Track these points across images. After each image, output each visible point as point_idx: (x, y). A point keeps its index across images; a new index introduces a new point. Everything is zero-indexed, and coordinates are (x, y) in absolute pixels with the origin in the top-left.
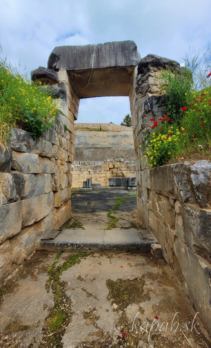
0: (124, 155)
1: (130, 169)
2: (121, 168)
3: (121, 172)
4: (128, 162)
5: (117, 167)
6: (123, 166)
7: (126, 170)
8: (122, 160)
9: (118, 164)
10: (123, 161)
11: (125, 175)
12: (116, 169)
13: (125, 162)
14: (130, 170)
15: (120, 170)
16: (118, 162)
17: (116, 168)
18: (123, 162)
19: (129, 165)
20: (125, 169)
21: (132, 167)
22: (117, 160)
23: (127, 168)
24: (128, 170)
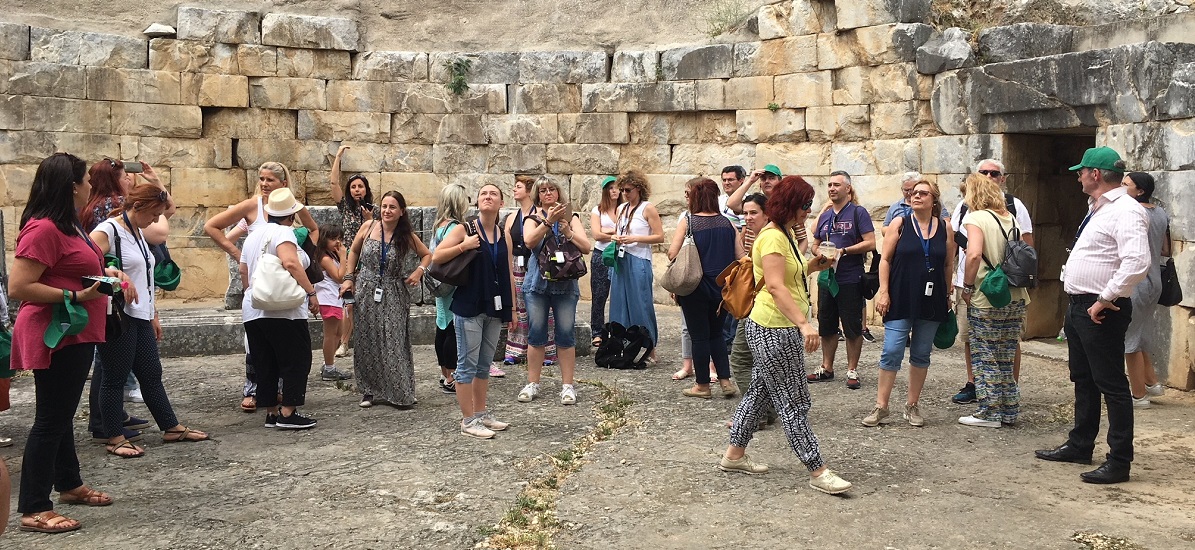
1: (422, 123)
2: (329, 118)
4: (409, 55)
5: (284, 102)
6: (350, 91)
7: (385, 141)
8: (344, 34)
9: (302, 69)
10: (355, 46)
12: (274, 118)
13: (376, 58)
14: (419, 139)
15: (323, 132)
16: (299, 48)
17: (281, 111)
18: (353, 55)
19: (412, 89)
20: (372, 131)
21: (438, 109)
22: (291, 34)
23: (393, 115)
24: (402, 135)
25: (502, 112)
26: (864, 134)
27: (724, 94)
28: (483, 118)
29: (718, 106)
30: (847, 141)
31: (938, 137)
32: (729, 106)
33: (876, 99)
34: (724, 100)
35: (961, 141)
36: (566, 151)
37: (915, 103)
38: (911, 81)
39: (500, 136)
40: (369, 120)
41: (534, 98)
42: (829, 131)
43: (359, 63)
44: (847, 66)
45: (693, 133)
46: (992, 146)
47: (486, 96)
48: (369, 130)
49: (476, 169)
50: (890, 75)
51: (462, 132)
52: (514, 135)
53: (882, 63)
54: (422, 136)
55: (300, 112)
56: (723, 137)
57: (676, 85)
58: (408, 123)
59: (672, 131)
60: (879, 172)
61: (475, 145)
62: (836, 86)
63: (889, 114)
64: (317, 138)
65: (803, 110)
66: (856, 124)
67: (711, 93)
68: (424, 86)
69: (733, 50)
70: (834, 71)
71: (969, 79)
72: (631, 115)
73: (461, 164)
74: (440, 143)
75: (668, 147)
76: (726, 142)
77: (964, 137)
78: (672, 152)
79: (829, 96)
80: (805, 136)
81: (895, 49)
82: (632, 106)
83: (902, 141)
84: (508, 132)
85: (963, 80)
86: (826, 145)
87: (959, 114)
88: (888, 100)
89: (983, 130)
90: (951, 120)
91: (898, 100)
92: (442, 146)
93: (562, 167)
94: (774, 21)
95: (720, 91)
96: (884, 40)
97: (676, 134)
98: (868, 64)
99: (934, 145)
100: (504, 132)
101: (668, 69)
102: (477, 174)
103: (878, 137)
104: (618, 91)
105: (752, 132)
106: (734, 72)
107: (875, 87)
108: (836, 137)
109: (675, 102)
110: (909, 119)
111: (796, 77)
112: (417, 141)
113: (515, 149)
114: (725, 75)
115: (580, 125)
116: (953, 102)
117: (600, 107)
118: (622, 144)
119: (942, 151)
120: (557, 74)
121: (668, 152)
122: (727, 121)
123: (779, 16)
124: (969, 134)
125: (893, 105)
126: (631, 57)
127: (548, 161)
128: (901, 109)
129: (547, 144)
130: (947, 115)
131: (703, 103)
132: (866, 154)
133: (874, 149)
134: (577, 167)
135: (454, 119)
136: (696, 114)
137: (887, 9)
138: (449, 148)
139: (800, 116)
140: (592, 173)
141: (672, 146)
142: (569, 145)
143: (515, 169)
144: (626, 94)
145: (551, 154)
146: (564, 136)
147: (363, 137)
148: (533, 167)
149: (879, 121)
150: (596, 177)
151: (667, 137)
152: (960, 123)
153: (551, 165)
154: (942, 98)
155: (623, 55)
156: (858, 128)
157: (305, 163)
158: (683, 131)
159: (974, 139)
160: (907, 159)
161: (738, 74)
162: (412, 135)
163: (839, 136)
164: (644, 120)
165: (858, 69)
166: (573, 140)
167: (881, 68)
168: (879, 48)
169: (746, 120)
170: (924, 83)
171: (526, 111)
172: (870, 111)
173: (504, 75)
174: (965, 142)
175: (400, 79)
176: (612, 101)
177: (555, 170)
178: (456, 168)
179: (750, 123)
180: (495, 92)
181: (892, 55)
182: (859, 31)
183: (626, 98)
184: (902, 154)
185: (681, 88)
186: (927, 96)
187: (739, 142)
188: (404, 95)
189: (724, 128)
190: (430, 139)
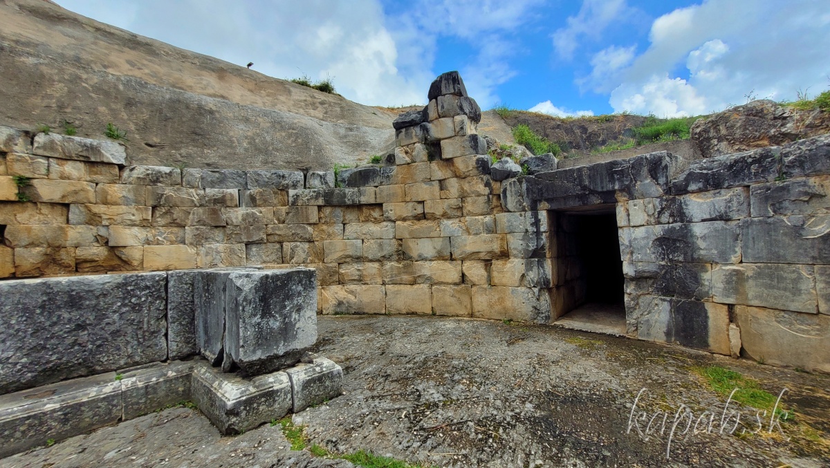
0: (132, 127)
1: (177, 213)
2: (100, 209)
3: (103, 232)
4: (166, 169)
5: (56, 197)
6: (117, 191)
7: (144, 224)
8: (113, 152)
9: (75, 174)
10: (122, 162)
11: (135, 254)
12: (45, 210)
13: (140, 170)
14: (174, 223)
15: (93, 219)
16: (70, 159)
17: (53, 204)
18: (121, 167)
19: (168, 191)
20: (137, 218)
21: (189, 204)
22: (62, 149)
23: (154, 208)
24: (161, 221)
25: (236, 206)
26: (459, 214)
27: (376, 194)
28: (223, 209)
29: (372, 201)
30: (449, 218)
31: (506, 214)
32: (379, 201)
33: (466, 194)
34: (376, 198)
35: (521, 215)
36: (279, 229)
37: (491, 196)
38: (487, 184)
39: (234, 221)
40: (134, 211)
41: (257, 198)
42: (438, 213)
43: (126, 173)
44: (448, 178)
45: (357, 217)
46: (540, 217)
47: (224, 196)
48: (133, 218)
49: (218, 242)
50: (474, 182)
51: (206, 218)
52: (244, 220)
53: (469, 176)
54: (177, 221)
55: (72, 206)
56: (375, 219)
57: (347, 190)
58: (166, 213)
59: (344, 216)
60: (469, 234)
61: (216, 227)
62: (441, 189)
63: (474, 202)
64: (87, 223)
65: (422, 202)
66: (454, 209)
67: (368, 194)
68: (178, 189)
69: (380, 171)
70: (440, 181)
71: (524, 182)
72: (320, 207)
73: (206, 239)
74: (191, 225)
75: (342, 225)
76: (376, 221)
77: (523, 213)
78: (344, 228)
79: (438, 194)
80: (423, 216)
81: (477, 168)
82: (321, 202)
83: (482, 217)
84: (240, 218)
85: (520, 182)
86: (436, 221)
87: (519, 201)
88: (473, 195)
89: (534, 209)
90: (515, 204)
91: (479, 195)
92: (192, 227)
93: (277, 238)
94: (404, 155)
95: (373, 193)
96: (470, 164)
97: (347, 218)
98: (460, 177)
99: (503, 218)
100: (237, 218)
101: (341, 181)
102: (218, 244)
103: (467, 215)
104: (311, 194)
105: (392, 215)
106: (381, 183)
107: (465, 189)
108: (443, 216)
109: (346, 200)
110: (487, 205)
111: (418, 184)
112: (173, 225)
113: (245, 228)
114: (376, 184)
115: (288, 213)
116: (516, 194)
117: (300, 202)
118: (314, 224)
119: (509, 221)
120: (273, 184)
121: (342, 228)
122: (377, 210)
123: (407, 153)
124: (526, 211)
125: (476, 198)
126: (318, 175)
127: (268, 235)
128: (482, 200)
129: (266, 225)
130: (511, 202)
131: (364, 200)
132: (461, 224)
133: (466, 221)
134: (286, 238)
135: (201, 210)
136: (359, 207)
137: (471, 147)
138: (197, 229)
139: (421, 206)
140: (296, 241)
141: (344, 224)
142: (281, 225)
143: (245, 240)
144: (316, 196)
145: (270, 231)
146: (278, 220)
147: (129, 222)
148: (257, 239)
149: (468, 207)
150: (299, 243)
151: (342, 219)
152: (520, 205)
153: (269, 237)
154: (507, 192)
155: (313, 174)
156: (456, 211)
157: (76, 242)
158: (351, 216)
159: (529, 214)
160: (487, 226)
161: (383, 183)
162: (169, 220)
163: (446, 216)
164: (328, 210)
165: (455, 179)
166: (284, 222)
167: (469, 179)
168: (467, 168)
169: (389, 209)
170: (496, 185)
171: (252, 205)
172: (463, 201)
173: (236, 184)
174: (523, 215)
175: (159, 184)
176: (308, 199)
177: (273, 240)
178: (203, 241)
179: (391, 210)
180: (231, 194)
181: (475, 172)
182: (455, 160)
183: (317, 198)
184: (483, 224)
185: (349, 191)
186: (498, 192)
187: (384, 221)
188: (162, 195)
189: (376, 214)
190: (183, 223)
